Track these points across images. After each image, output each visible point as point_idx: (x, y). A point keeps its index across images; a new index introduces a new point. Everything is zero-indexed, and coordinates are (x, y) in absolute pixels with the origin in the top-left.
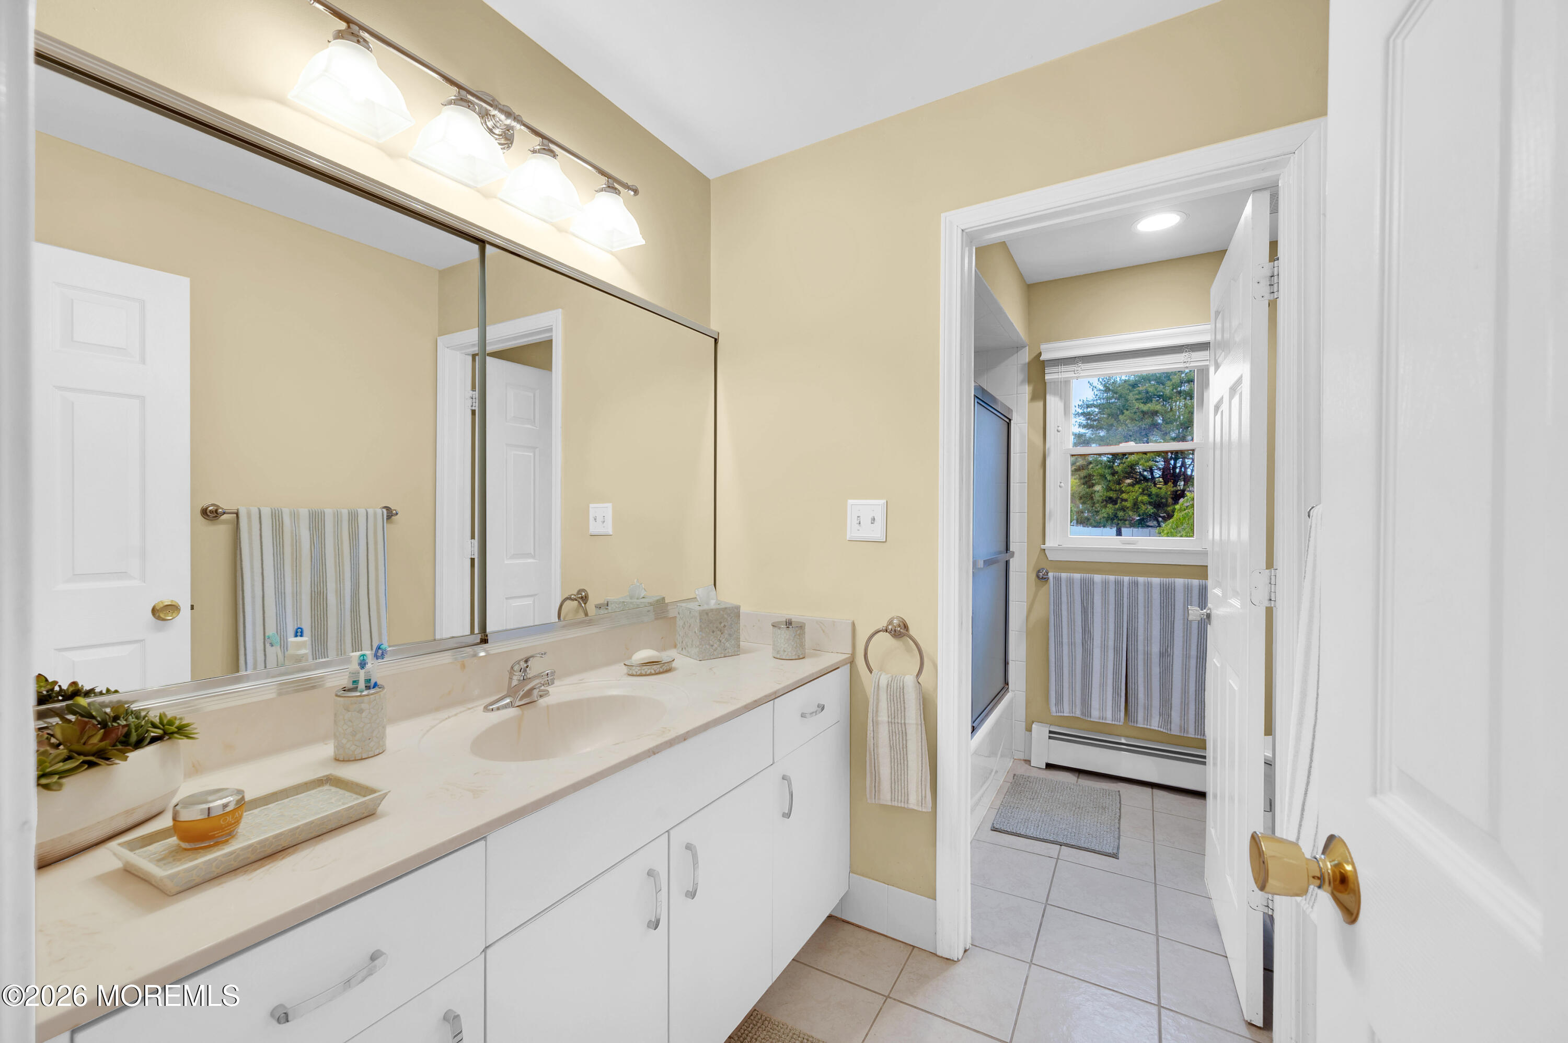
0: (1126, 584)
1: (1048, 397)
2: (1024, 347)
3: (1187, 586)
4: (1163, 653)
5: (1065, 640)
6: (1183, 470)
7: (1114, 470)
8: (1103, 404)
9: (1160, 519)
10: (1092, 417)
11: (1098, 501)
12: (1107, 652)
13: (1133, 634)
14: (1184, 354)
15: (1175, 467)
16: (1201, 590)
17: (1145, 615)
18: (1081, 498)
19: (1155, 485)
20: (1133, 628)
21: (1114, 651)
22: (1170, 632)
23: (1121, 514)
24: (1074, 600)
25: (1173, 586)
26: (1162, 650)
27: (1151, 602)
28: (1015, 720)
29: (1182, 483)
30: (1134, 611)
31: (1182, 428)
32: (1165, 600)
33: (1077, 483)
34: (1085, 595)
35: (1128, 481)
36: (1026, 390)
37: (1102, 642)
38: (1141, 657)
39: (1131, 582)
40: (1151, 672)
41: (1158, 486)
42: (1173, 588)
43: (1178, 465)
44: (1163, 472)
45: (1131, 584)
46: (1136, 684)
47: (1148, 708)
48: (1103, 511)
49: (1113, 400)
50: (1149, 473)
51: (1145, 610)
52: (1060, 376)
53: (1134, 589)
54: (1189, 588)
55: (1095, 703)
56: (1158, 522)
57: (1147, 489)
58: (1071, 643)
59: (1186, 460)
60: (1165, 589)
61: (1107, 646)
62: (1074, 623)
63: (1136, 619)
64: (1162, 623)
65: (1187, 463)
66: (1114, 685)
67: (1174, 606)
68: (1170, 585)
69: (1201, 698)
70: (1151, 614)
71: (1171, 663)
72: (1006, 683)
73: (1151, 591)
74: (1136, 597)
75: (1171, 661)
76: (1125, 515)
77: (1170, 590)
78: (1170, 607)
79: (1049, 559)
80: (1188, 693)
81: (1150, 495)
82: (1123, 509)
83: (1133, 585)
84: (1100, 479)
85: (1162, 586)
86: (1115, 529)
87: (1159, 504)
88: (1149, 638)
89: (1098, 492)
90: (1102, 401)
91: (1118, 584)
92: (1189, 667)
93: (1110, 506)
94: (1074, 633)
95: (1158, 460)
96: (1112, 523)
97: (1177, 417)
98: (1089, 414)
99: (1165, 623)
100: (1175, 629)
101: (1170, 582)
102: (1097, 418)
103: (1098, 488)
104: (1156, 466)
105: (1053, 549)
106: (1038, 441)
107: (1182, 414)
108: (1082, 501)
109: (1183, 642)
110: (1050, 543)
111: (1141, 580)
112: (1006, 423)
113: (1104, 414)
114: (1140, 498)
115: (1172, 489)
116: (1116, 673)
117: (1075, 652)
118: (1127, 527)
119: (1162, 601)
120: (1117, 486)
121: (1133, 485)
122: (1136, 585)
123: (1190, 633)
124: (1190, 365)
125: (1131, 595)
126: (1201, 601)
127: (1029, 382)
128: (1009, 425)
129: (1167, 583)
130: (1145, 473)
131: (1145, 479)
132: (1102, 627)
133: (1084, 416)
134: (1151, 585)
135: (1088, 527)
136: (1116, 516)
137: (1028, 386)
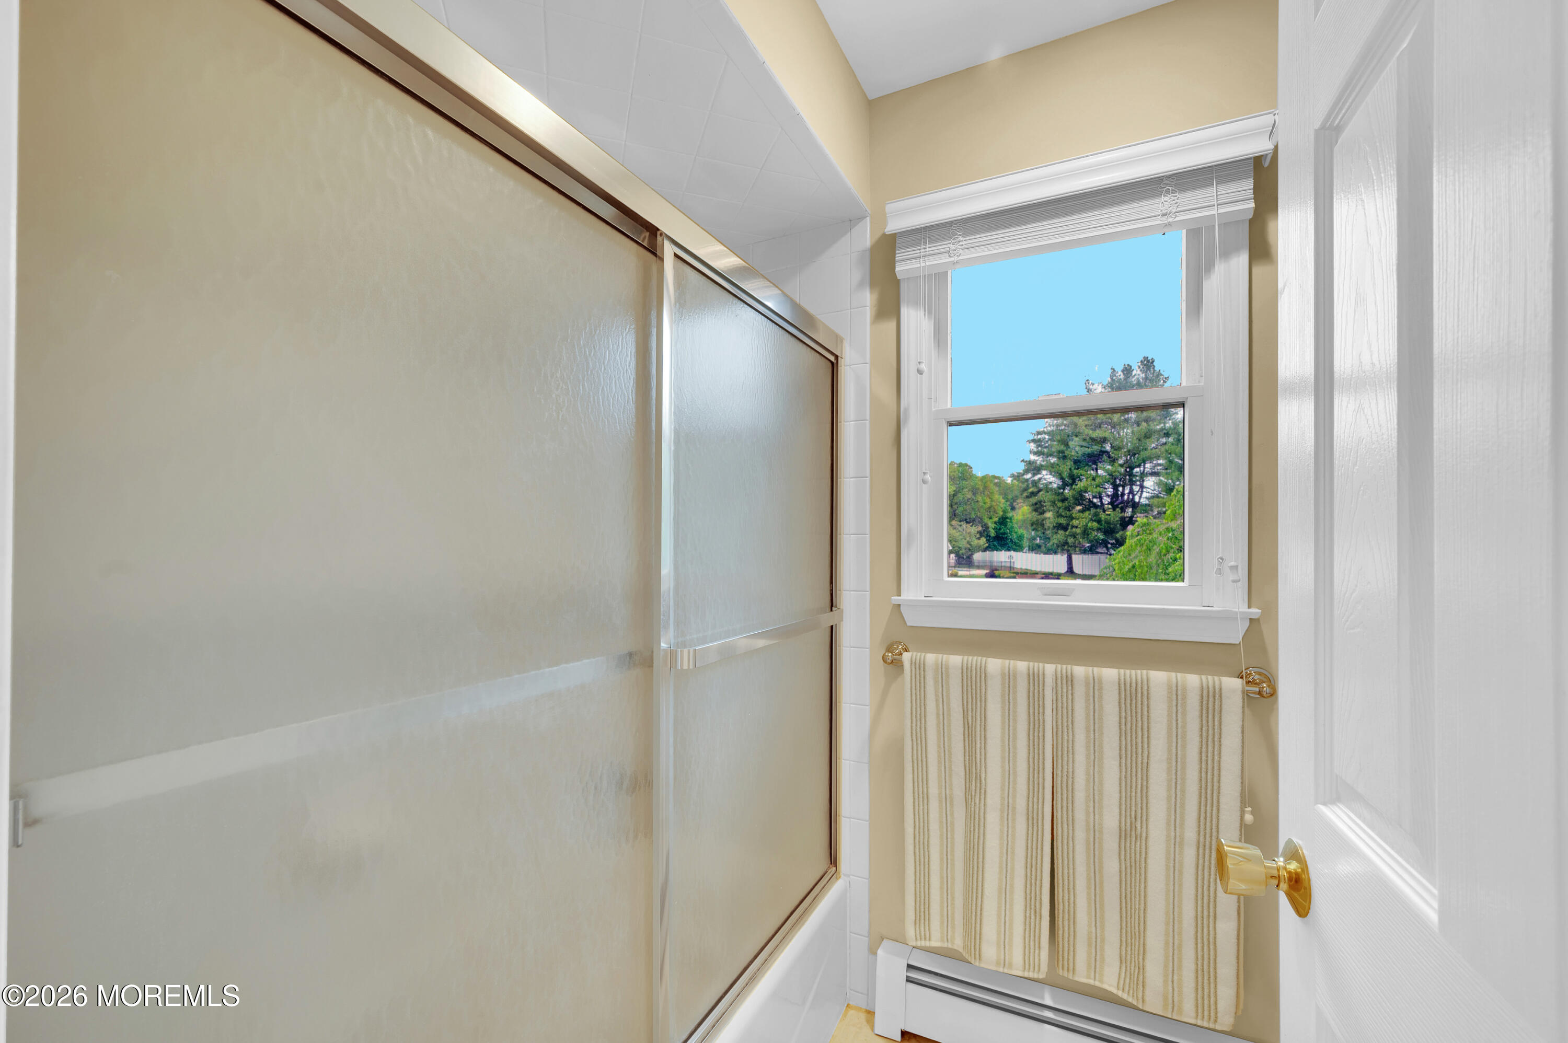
0: (1049, 681)
1: (905, 311)
2: (861, 218)
3: (1174, 689)
4: (1126, 830)
5: (934, 790)
6: (1131, 497)
7: (1065, 496)
8: (1053, 431)
9: (1109, 546)
10: (1043, 443)
11: (1049, 528)
12: (1014, 820)
13: (1065, 786)
14: (1163, 199)
15: (1123, 494)
16: (1205, 699)
17: (1088, 748)
18: (1032, 525)
19: (1104, 511)
20: (1065, 773)
21: (1028, 819)
22: (1139, 786)
23: (1071, 540)
24: (949, 710)
25: (1145, 688)
26: (1123, 824)
27: (1101, 719)
28: (850, 932)
29: (1130, 510)
30: (1066, 737)
31: (1129, 455)
32: (1129, 718)
33: (1028, 509)
34: (970, 700)
35: (1079, 508)
36: (867, 299)
37: (1003, 798)
38: (1080, 835)
39: (1059, 676)
40: (1101, 867)
41: (1107, 513)
42: (1145, 693)
43: (1127, 491)
44: (1112, 499)
45: (1059, 681)
46: (1072, 890)
47: (1096, 944)
48: (1055, 536)
49: (1063, 427)
50: (1099, 500)
51: (1088, 737)
52: (923, 265)
53: (1065, 690)
54: (1179, 693)
55: (990, 930)
56: (1108, 549)
57: (1096, 514)
58: (944, 796)
59: (1134, 487)
60: (1128, 692)
61: (1014, 808)
62: (950, 757)
63: (1071, 756)
64: (1123, 765)
65: (1135, 490)
66: (1028, 892)
67: (1148, 731)
68: (1139, 686)
69: (1209, 934)
70: (1101, 746)
71: (1143, 856)
72: (833, 859)
73: (1101, 697)
74: (1070, 708)
75: (1144, 850)
76: (1075, 541)
77: (1139, 695)
78: (1140, 734)
79: (908, 624)
80: (1180, 922)
81: (1099, 521)
82: (1074, 536)
83: (1064, 682)
84: (1051, 505)
85: (1122, 686)
86: (1066, 555)
87: (1109, 531)
88: (1096, 797)
89: (1049, 518)
90: (1052, 428)
91: (1035, 680)
92: (1181, 864)
93: (1061, 532)
94: (950, 776)
95: (1107, 487)
96: (1063, 550)
97: (1125, 444)
98: (1039, 440)
99: (1129, 765)
100: (1151, 781)
101: (1139, 678)
102: (1047, 445)
103: (1049, 515)
104: (1105, 492)
105: (915, 605)
106: (887, 395)
107: (1130, 441)
108: (1033, 528)
109: (1168, 809)
110: (911, 593)
111: (1080, 671)
112: (830, 364)
113: (1054, 441)
114: (1090, 525)
115: (1120, 515)
116: (1031, 866)
117: (952, 814)
118: (1077, 554)
119: (1123, 720)
120: (1068, 512)
121: (1082, 511)
122: (1069, 683)
123: (1183, 791)
124: (1177, 219)
125: (1060, 705)
126: (1204, 722)
127: (873, 285)
128: (834, 367)
129: (1134, 681)
130: (1095, 500)
131: (1095, 506)
132: (1003, 767)
133: (1035, 443)
134: (1100, 682)
135: (1040, 554)
136: (1066, 543)
137: (871, 293)
